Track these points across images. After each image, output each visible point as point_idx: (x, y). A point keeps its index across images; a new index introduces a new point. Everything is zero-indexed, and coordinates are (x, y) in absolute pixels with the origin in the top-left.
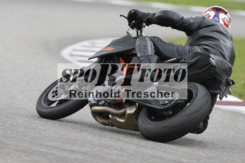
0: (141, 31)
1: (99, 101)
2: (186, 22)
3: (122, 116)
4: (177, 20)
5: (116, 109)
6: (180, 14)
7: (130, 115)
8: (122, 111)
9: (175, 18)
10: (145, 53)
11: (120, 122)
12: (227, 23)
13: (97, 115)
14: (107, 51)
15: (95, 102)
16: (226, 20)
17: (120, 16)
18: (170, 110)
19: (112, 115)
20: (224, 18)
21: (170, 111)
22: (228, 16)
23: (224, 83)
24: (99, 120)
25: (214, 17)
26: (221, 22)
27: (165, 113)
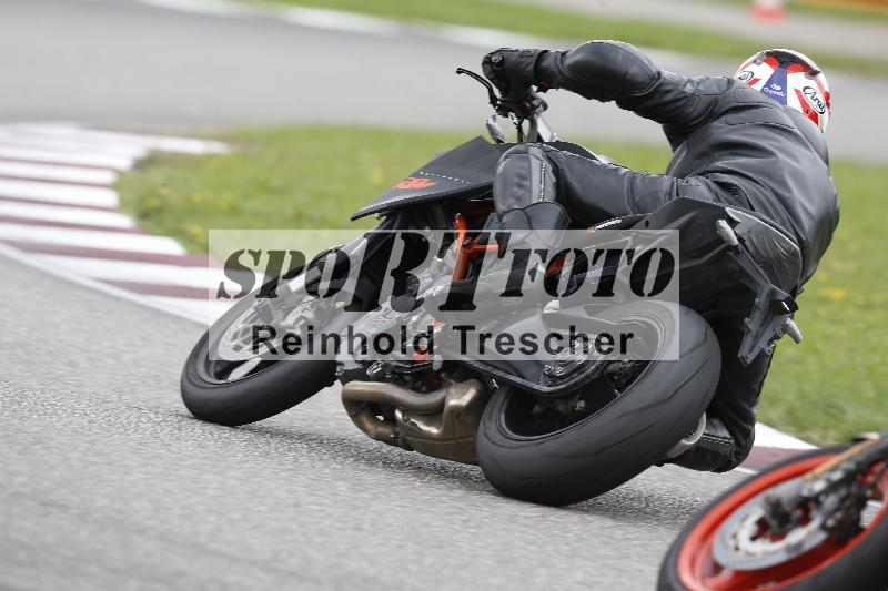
0: (533, 124)
1: (367, 364)
2: (669, 88)
3: (434, 413)
4: (640, 80)
5: (417, 390)
6: (649, 61)
7: (456, 411)
8: (433, 398)
9: (633, 70)
10: (518, 199)
11: (429, 436)
12: (813, 105)
13: (363, 410)
14: (412, 190)
15: (357, 366)
16: (809, 97)
17: (459, 73)
18: (578, 396)
19: (404, 412)
20: (805, 88)
21: (580, 399)
22: (820, 85)
23: (761, 306)
24: (369, 426)
25: (769, 84)
26: (793, 102)
27: (563, 406)
